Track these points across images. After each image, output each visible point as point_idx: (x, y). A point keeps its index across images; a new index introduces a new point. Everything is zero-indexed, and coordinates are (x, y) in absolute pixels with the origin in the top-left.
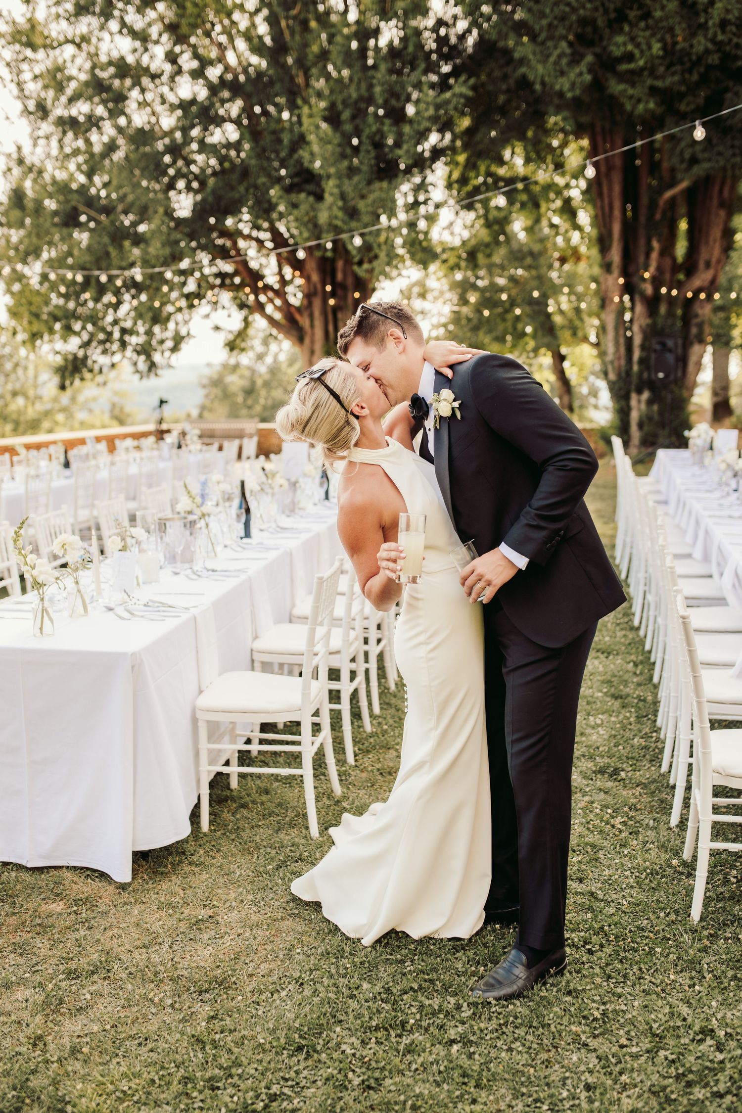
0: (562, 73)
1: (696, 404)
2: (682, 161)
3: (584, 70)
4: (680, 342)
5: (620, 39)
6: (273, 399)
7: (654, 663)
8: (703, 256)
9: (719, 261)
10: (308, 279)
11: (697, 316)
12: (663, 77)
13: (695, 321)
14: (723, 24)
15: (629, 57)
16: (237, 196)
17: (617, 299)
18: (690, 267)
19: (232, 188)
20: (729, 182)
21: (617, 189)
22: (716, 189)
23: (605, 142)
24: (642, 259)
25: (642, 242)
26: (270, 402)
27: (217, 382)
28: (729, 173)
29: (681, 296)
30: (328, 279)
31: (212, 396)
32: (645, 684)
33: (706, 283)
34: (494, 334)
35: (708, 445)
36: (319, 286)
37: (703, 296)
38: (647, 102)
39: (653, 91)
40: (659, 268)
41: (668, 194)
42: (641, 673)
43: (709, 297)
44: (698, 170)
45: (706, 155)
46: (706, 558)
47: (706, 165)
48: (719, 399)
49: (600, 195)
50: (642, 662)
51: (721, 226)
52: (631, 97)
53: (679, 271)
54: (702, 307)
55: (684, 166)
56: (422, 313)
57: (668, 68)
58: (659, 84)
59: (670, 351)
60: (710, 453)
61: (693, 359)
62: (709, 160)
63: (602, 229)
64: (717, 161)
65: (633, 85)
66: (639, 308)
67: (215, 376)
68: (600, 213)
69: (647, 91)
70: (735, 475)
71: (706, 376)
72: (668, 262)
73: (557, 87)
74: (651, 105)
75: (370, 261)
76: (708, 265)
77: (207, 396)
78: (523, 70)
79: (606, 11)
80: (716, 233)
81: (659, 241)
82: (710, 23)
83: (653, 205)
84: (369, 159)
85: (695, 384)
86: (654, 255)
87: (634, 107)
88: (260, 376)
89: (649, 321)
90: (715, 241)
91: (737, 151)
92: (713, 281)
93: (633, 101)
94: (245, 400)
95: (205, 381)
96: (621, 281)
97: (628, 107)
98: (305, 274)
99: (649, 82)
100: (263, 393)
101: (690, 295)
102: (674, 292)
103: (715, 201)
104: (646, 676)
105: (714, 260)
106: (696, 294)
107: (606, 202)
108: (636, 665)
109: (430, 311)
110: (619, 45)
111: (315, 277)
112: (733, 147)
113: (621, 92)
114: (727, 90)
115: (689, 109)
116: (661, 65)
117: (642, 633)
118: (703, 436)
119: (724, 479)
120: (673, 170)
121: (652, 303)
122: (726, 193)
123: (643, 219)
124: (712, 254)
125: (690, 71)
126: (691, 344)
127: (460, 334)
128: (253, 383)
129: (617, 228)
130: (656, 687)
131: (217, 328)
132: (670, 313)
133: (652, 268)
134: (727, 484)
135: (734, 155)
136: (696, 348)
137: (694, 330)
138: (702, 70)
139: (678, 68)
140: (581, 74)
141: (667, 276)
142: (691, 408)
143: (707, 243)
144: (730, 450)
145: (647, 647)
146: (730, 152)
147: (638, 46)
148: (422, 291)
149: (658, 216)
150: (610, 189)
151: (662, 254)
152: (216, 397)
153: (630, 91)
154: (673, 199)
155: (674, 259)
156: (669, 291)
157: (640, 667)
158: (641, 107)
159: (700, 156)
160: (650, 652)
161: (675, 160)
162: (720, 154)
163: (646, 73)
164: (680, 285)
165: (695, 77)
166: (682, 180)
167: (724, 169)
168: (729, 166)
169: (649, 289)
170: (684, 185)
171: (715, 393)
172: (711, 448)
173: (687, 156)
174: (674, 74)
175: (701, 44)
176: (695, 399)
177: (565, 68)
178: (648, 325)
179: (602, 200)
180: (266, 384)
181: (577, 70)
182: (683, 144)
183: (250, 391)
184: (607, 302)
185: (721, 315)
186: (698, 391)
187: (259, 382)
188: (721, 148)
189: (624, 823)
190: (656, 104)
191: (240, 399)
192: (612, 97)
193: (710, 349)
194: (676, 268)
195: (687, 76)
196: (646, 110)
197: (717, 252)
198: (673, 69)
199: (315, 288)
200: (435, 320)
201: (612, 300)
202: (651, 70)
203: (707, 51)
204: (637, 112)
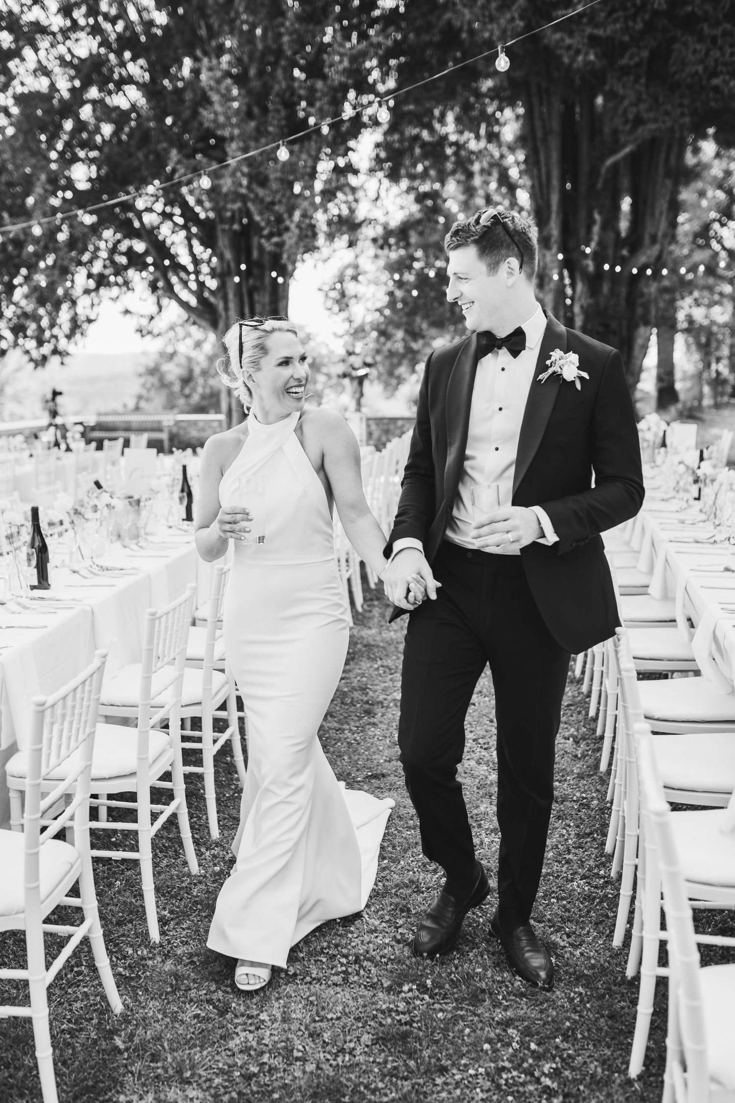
0: (492, 19)
1: (641, 391)
2: (626, 122)
3: (516, 15)
4: (625, 323)
6: (211, 387)
7: (602, 738)
8: (649, 229)
9: (665, 236)
10: (221, 257)
11: (642, 295)
12: (603, 25)
13: (640, 301)
16: (136, 163)
17: (556, 277)
18: (635, 241)
19: (130, 155)
20: (675, 149)
21: (555, 156)
22: (662, 156)
23: (541, 104)
24: (582, 233)
25: (583, 214)
26: (208, 391)
27: (154, 371)
28: (677, 135)
29: (626, 274)
30: (243, 258)
31: (148, 386)
32: (589, 776)
33: (652, 260)
34: (432, 319)
35: (659, 440)
36: (232, 265)
37: (649, 272)
38: (587, 54)
39: (593, 40)
40: (600, 243)
41: (610, 162)
42: (584, 756)
43: (657, 274)
44: (644, 132)
45: (652, 115)
46: (667, 596)
47: (652, 126)
48: (664, 384)
49: (537, 163)
50: (583, 738)
51: (668, 198)
52: (569, 47)
53: (622, 248)
54: (648, 286)
55: (628, 127)
56: (356, 296)
57: (609, 14)
58: (600, 32)
59: (614, 333)
60: (663, 449)
61: (640, 341)
62: (655, 120)
63: (540, 201)
64: (664, 122)
65: (571, 34)
66: (580, 287)
67: (152, 365)
68: (536, 183)
69: (586, 41)
70: (696, 481)
71: (651, 360)
72: (611, 236)
73: (487, 35)
74: (592, 57)
75: (280, 234)
76: (654, 240)
77: (144, 385)
78: (448, 16)
80: (663, 204)
81: (600, 213)
83: (594, 172)
84: (279, 120)
85: (641, 370)
86: (596, 229)
87: (573, 59)
88: (198, 363)
89: (591, 301)
90: (661, 213)
91: (686, 111)
92: (659, 258)
93: (572, 52)
94: (182, 389)
95: (142, 370)
96: (560, 256)
97: (566, 60)
98: (218, 251)
99: (589, 30)
100: (201, 381)
101: (635, 271)
102: (618, 269)
103: (661, 170)
104: (591, 761)
105: (660, 234)
106: (642, 270)
107: (543, 170)
108: (577, 742)
109: (364, 295)
111: (228, 255)
112: (681, 105)
113: (557, 42)
114: (674, 40)
115: (632, 63)
116: (602, 10)
117: (584, 689)
118: (654, 429)
119: (682, 484)
120: (615, 132)
121: (594, 281)
122: (673, 161)
123: (583, 189)
124: (658, 228)
125: (634, 18)
126: (637, 326)
127: (396, 318)
128: (191, 371)
129: (555, 199)
130: (604, 780)
131: (127, 312)
132: (613, 293)
133: (593, 244)
134: (686, 491)
135: (683, 115)
136: (642, 330)
137: (639, 311)
138: (647, 17)
139: (621, 13)
140: (513, 19)
141: (610, 252)
142: (638, 395)
143: (653, 215)
144: (688, 449)
145: (592, 713)
146: (679, 111)
148: (355, 273)
149: (599, 186)
150: (548, 157)
151: (604, 228)
152: (153, 385)
153: (568, 41)
154: (616, 165)
155: (618, 233)
156: (612, 268)
157: (583, 745)
158: (580, 58)
159: (646, 116)
160: (595, 719)
161: (618, 121)
162: (667, 113)
163: (585, 20)
164: (624, 262)
165: (639, 26)
166: (624, 146)
167: (672, 130)
168: (677, 127)
169: (590, 265)
170: (627, 150)
171: (660, 379)
172: (664, 444)
173: (631, 116)
174: (616, 21)
176: (640, 386)
177: (494, 13)
178: (589, 305)
179: (539, 170)
180: (205, 373)
181: (508, 16)
182: (626, 103)
183: (187, 380)
184: (546, 280)
185: (667, 297)
186: (643, 376)
187: (197, 371)
188: (669, 107)
189: (556, 1074)
190: (596, 55)
191: (177, 388)
192: (546, 48)
193: (655, 331)
194: (620, 243)
195: (631, 24)
196: (587, 63)
197: (663, 225)
198: (615, 15)
199: (229, 266)
200: (370, 305)
201: (551, 279)
202: (591, 17)
204: (575, 66)
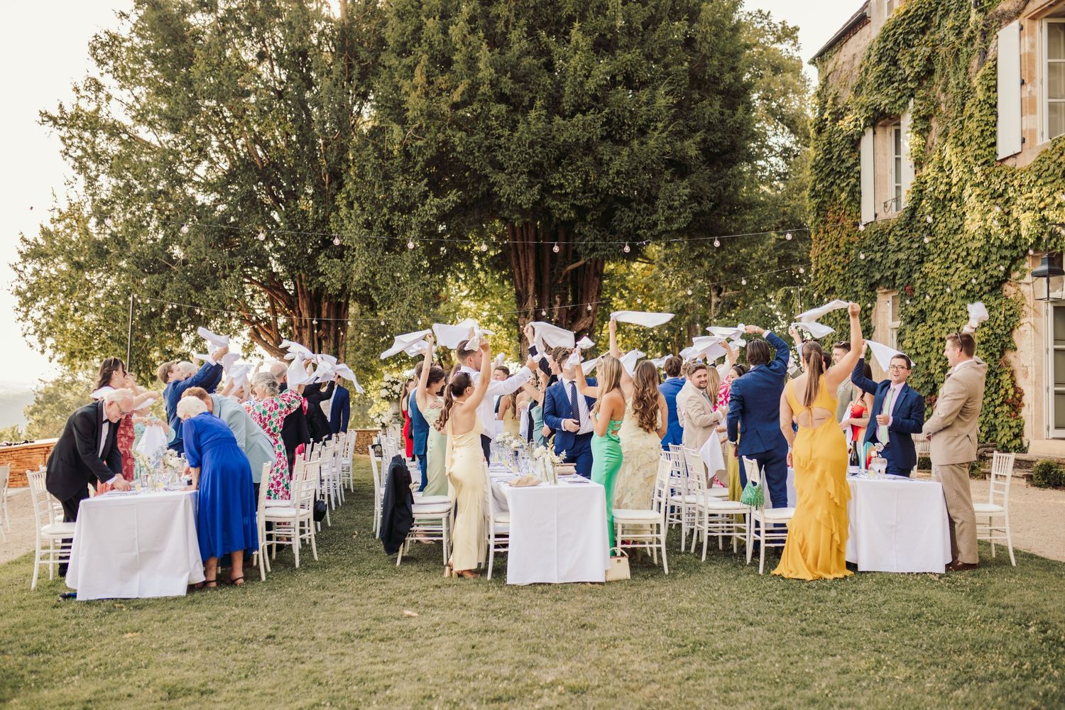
3: (535, 192)
5: (557, 176)
10: (300, 315)
12: (580, 199)
14: (618, 173)
15: (561, 186)
21: (531, 262)
24: (546, 308)
41: (570, 267)
49: (518, 265)
51: (596, 289)
52: (560, 209)
57: (584, 194)
58: (578, 203)
63: (520, 288)
65: (561, 202)
68: (518, 277)
69: (570, 206)
73: (519, 202)
79: (549, 159)
80: (593, 292)
82: (610, 172)
86: (556, 307)
90: (593, 298)
92: (592, 325)
98: (297, 311)
99: (572, 201)
107: (523, 270)
110: (556, 179)
111: (306, 315)
113: (553, 206)
116: (580, 192)
123: (547, 282)
129: (531, 288)
139: (589, 195)
140: (533, 195)
147: (567, 180)
149: (560, 281)
153: (560, 206)
158: (566, 215)
163: (570, 196)
174: (586, 198)
175: (604, 183)
179: (520, 269)
181: (531, 192)
190: (574, 214)
192: (549, 209)
198: (587, 195)
199: (305, 322)
202: (574, 195)
203: (609, 187)
